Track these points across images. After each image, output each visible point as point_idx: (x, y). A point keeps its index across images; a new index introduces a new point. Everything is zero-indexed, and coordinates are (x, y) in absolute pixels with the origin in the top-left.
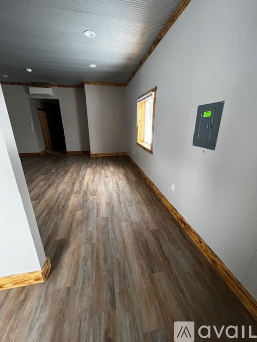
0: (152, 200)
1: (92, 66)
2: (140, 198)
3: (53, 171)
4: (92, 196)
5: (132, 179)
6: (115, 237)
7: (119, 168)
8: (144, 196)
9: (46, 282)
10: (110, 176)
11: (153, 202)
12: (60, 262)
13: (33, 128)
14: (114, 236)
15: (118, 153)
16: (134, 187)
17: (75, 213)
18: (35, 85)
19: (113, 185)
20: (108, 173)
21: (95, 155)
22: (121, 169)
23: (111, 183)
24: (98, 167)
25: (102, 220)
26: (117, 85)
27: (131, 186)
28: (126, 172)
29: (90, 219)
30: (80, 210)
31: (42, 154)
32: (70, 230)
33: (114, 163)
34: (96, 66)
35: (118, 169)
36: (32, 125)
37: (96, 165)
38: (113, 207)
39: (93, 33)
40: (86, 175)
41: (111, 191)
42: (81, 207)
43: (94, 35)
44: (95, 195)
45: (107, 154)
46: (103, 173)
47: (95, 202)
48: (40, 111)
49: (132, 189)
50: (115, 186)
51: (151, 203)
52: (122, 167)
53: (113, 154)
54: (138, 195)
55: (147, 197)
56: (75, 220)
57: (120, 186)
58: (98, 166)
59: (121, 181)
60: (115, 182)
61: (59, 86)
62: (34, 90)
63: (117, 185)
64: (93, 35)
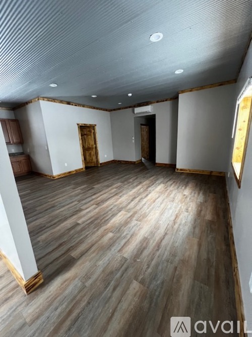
0: (213, 272)
1: (177, 72)
2: (194, 256)
3: (131, 180)
4: (137, 220)
5: (204, 216)
6: (110, 297)
7: (199, 193)
8: (204, 255)
9: (27, 296)
10: (177, 201)
11: (213, 279)
12: (50, 283)
13: (133, 141)
14: (109, 295)
15: (212, 172)
16: (197, 231)
17: (107, 233)
18: (140, 105)
19: (171, 215)
20: (179, 196)
21: (181, 170)
22: (201, 194)
23: (171, 211)
24: (173, 185)
25: (120, 259)
26: (221, 85)
27: (194, 228)
28: (206, 201)
29: (111, 250)
30: (113, 233)
31: (137, 163)
32: (86, 252)
33: (197, 185)
34: (182, 71)
35: (196, 195)
36: (133, 138)
37: (174, 182)
38: (144, 248)
39: (159, 34)
40: (153, 192)
41: (161, 222)
42: (117, 228)
43: (161, 35)
44: (140, 221)
45: (196, 171)
46: (172, 196)
47: (133, 230)
48: (142, 126)
49: (194, 233)
50: (173, 218)
51: (209, 277)
52: (204, 194)
53: (203, 171)
54: (196, 247)
55: (208, 260)
56: (100, 242)
57: (178, 221)
58: (175, 183)
59: (186, 214)
60: (176, 213)
61: (157, 102)
62: (138, 110)
63: (177, 217)
64: (159, 37)
